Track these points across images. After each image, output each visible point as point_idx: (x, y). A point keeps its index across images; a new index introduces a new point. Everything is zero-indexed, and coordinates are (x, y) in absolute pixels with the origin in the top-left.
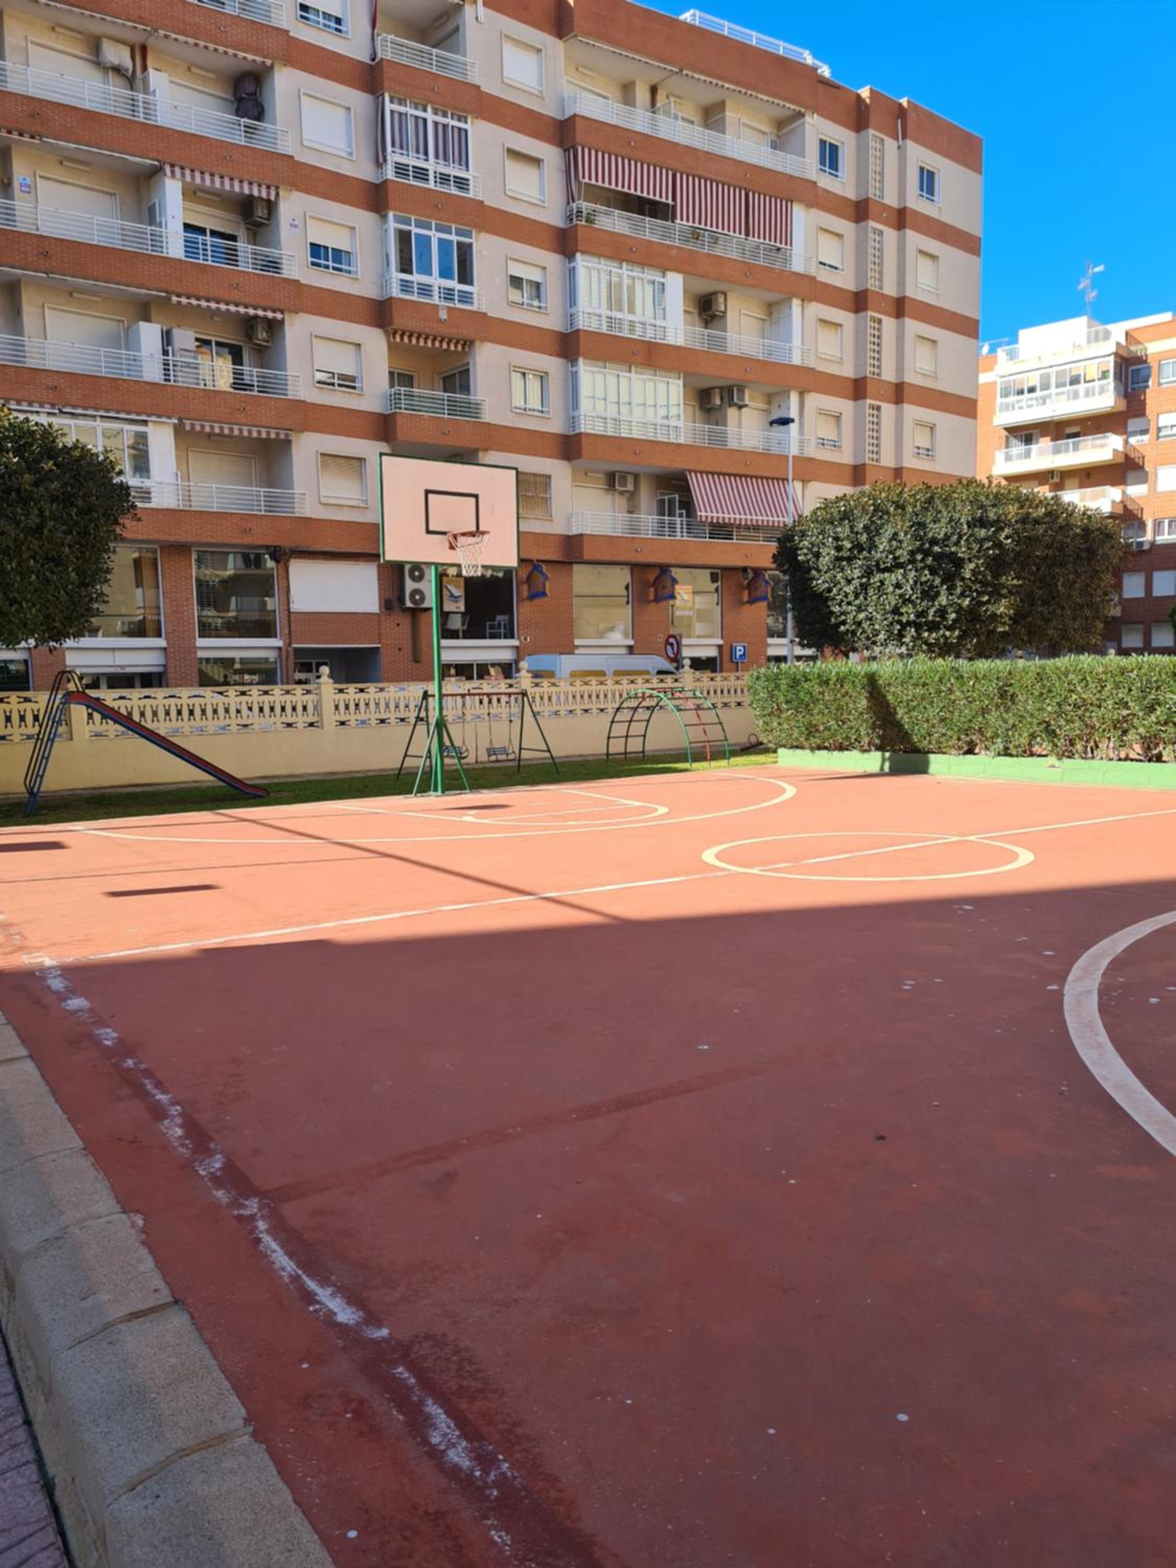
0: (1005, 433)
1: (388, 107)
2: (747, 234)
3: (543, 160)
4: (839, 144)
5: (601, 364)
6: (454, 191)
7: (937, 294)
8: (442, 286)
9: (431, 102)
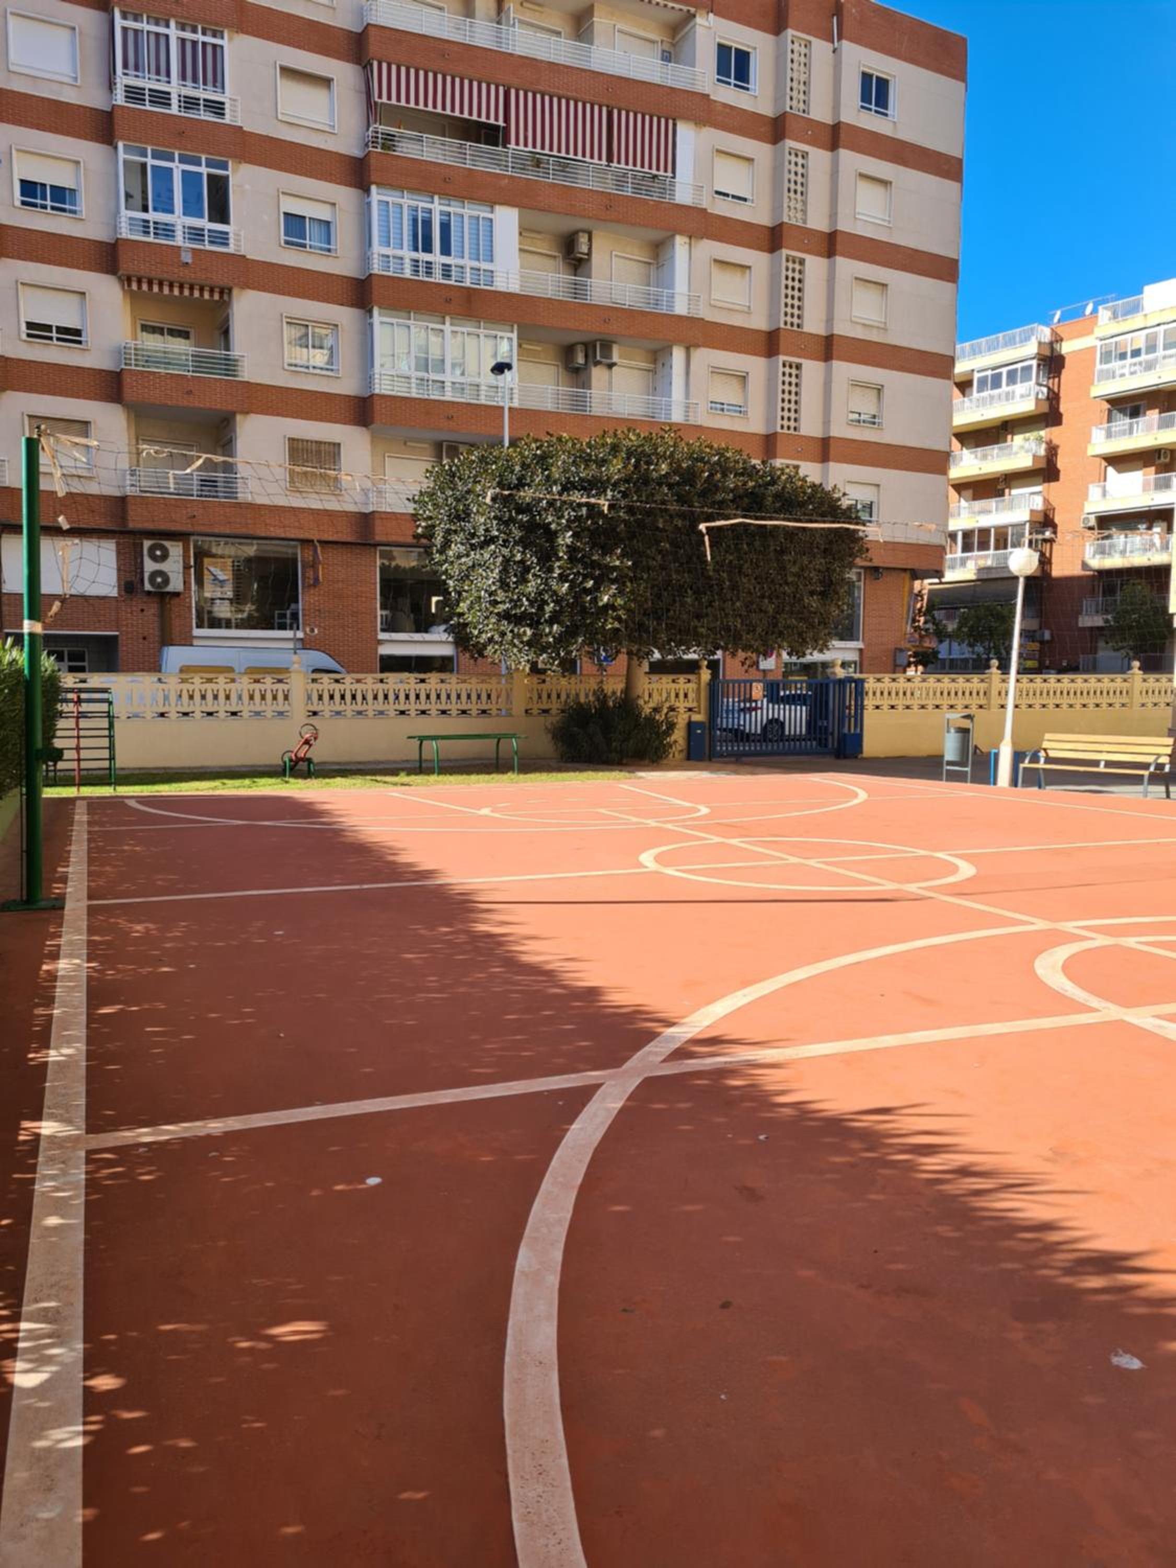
0: (1107, 406)
1: (119, 22)
2: (610, 159)
3: (333, 80)
4: (749, 50)
5: (404, 314)
6: (204, 116)
7: (890, 228)
8: (187, 225)
9: (174, 16)
